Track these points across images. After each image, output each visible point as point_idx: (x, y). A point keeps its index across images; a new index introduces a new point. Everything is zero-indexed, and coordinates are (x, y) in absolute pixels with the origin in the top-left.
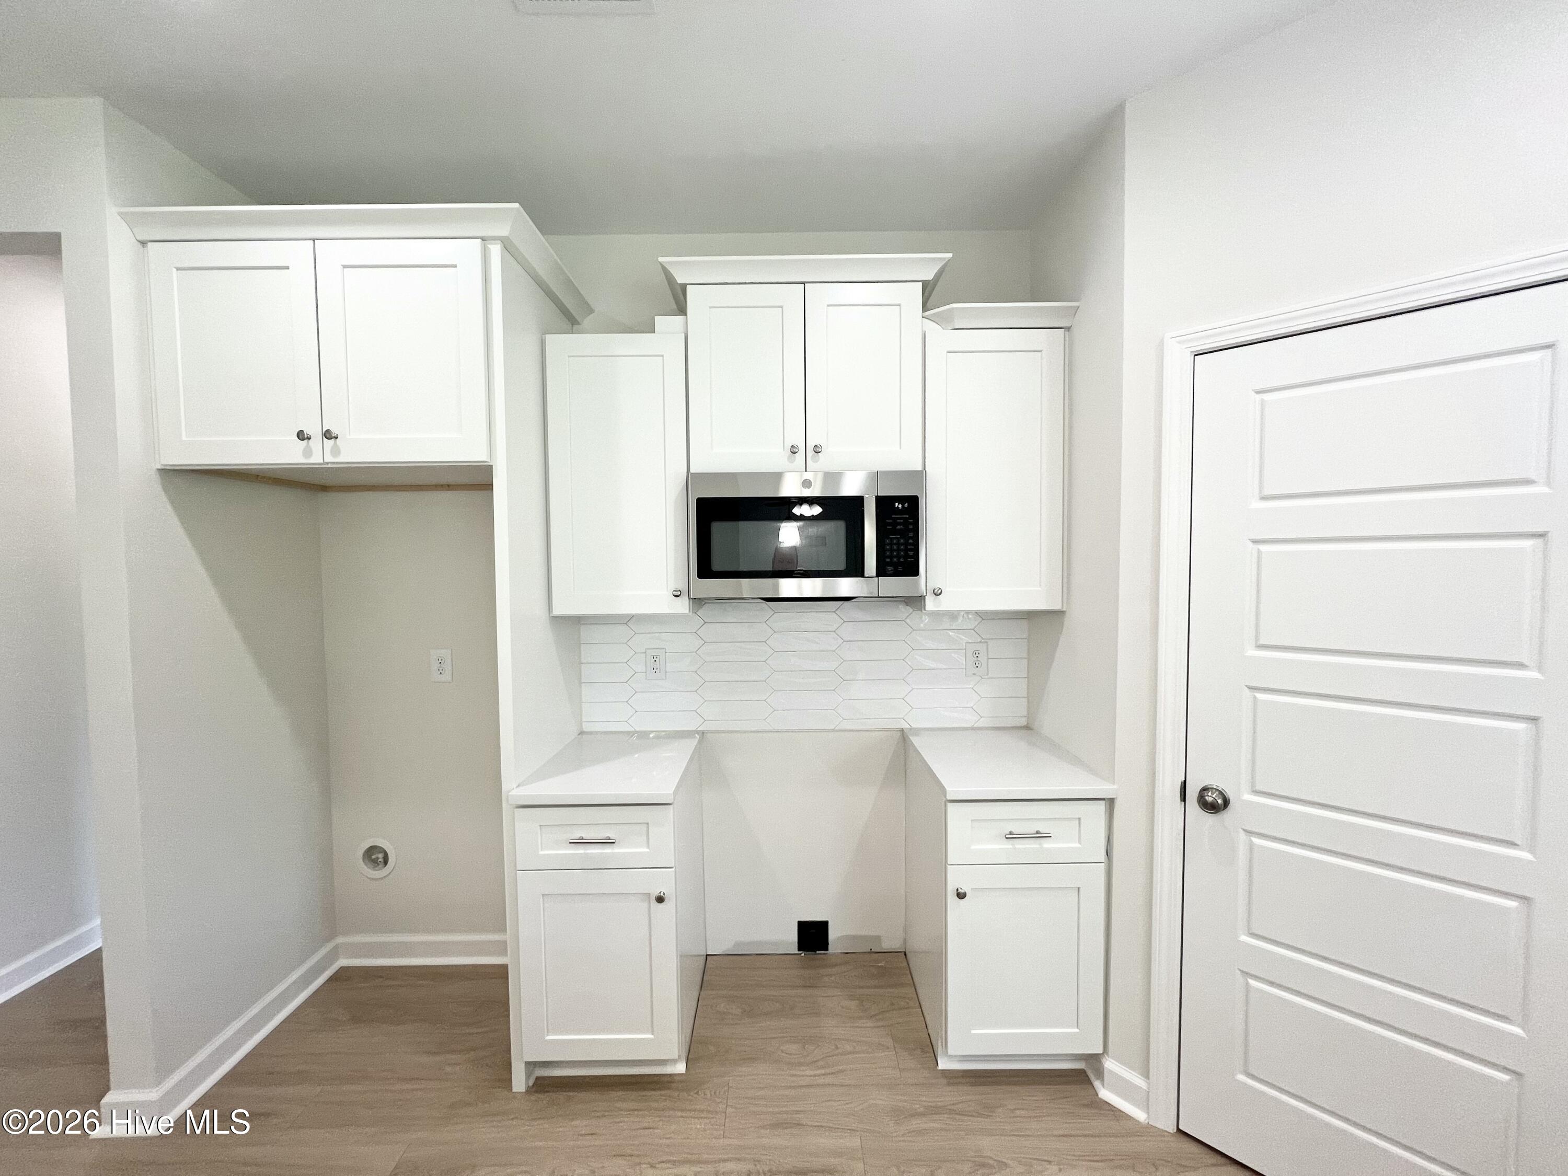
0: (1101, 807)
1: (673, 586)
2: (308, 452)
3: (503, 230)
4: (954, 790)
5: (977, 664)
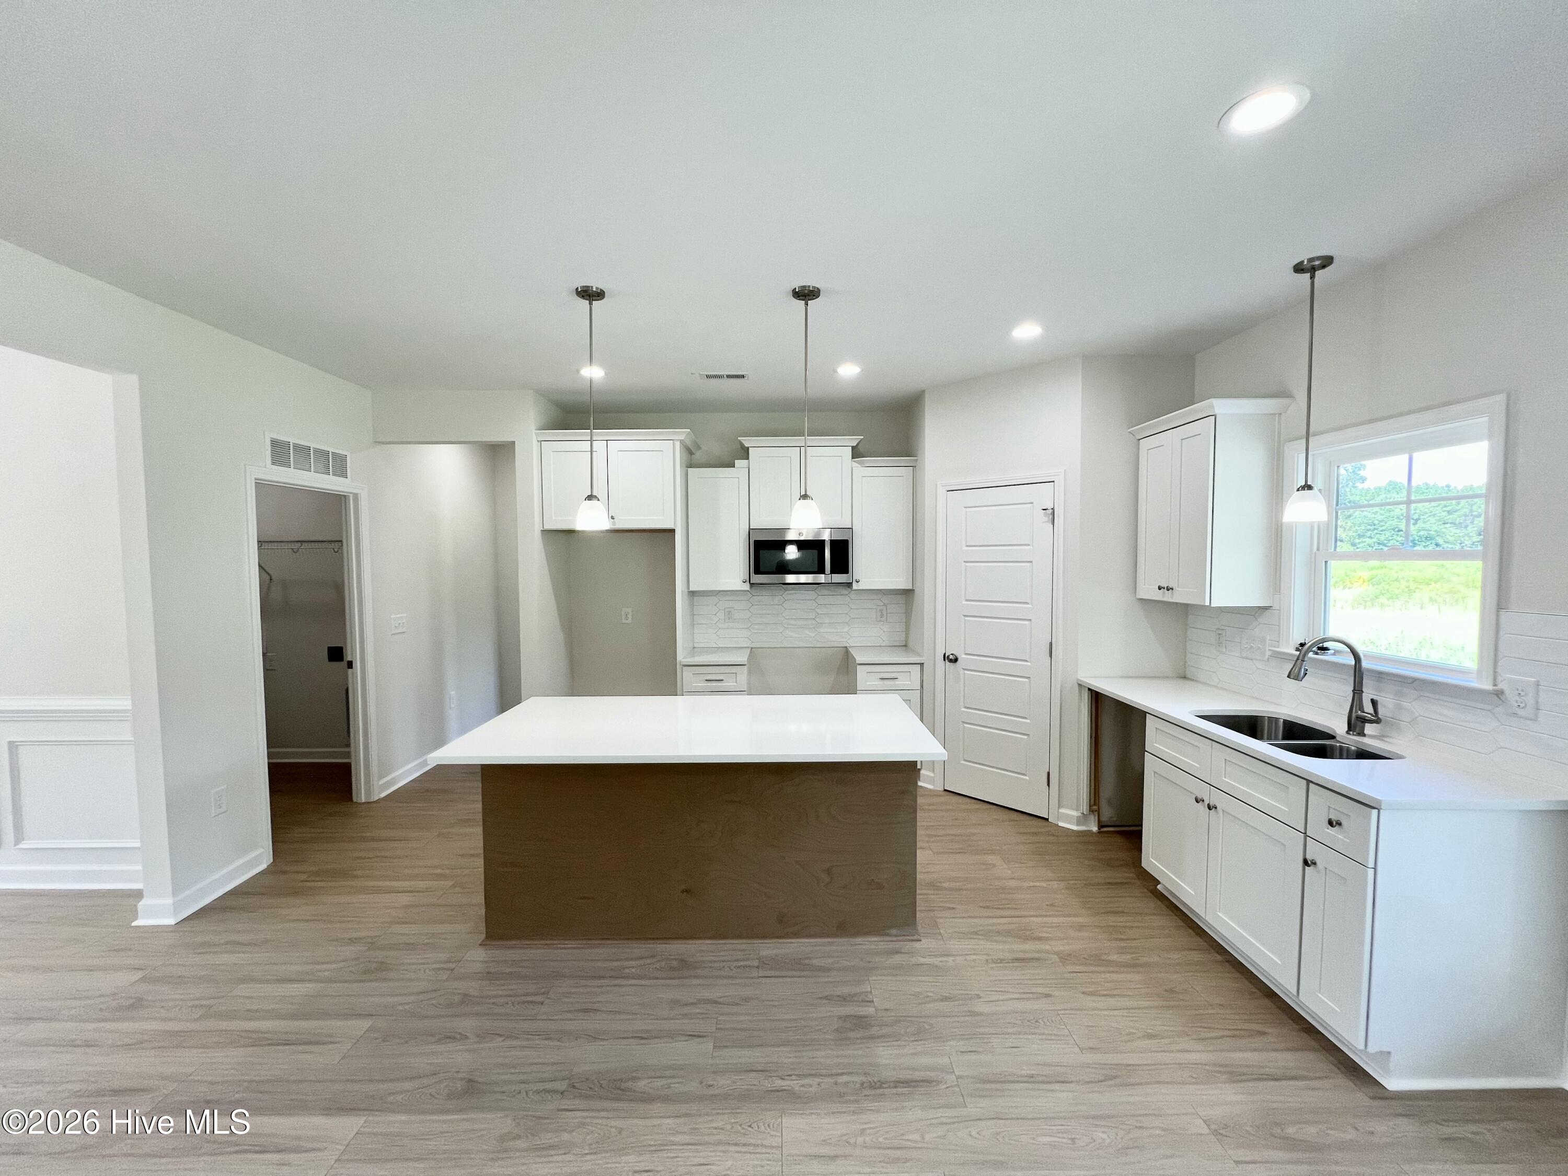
0: (919, 665)
1: (742, 578)
3: (682, 437)
4: (859, 659)
5: (882, 616)
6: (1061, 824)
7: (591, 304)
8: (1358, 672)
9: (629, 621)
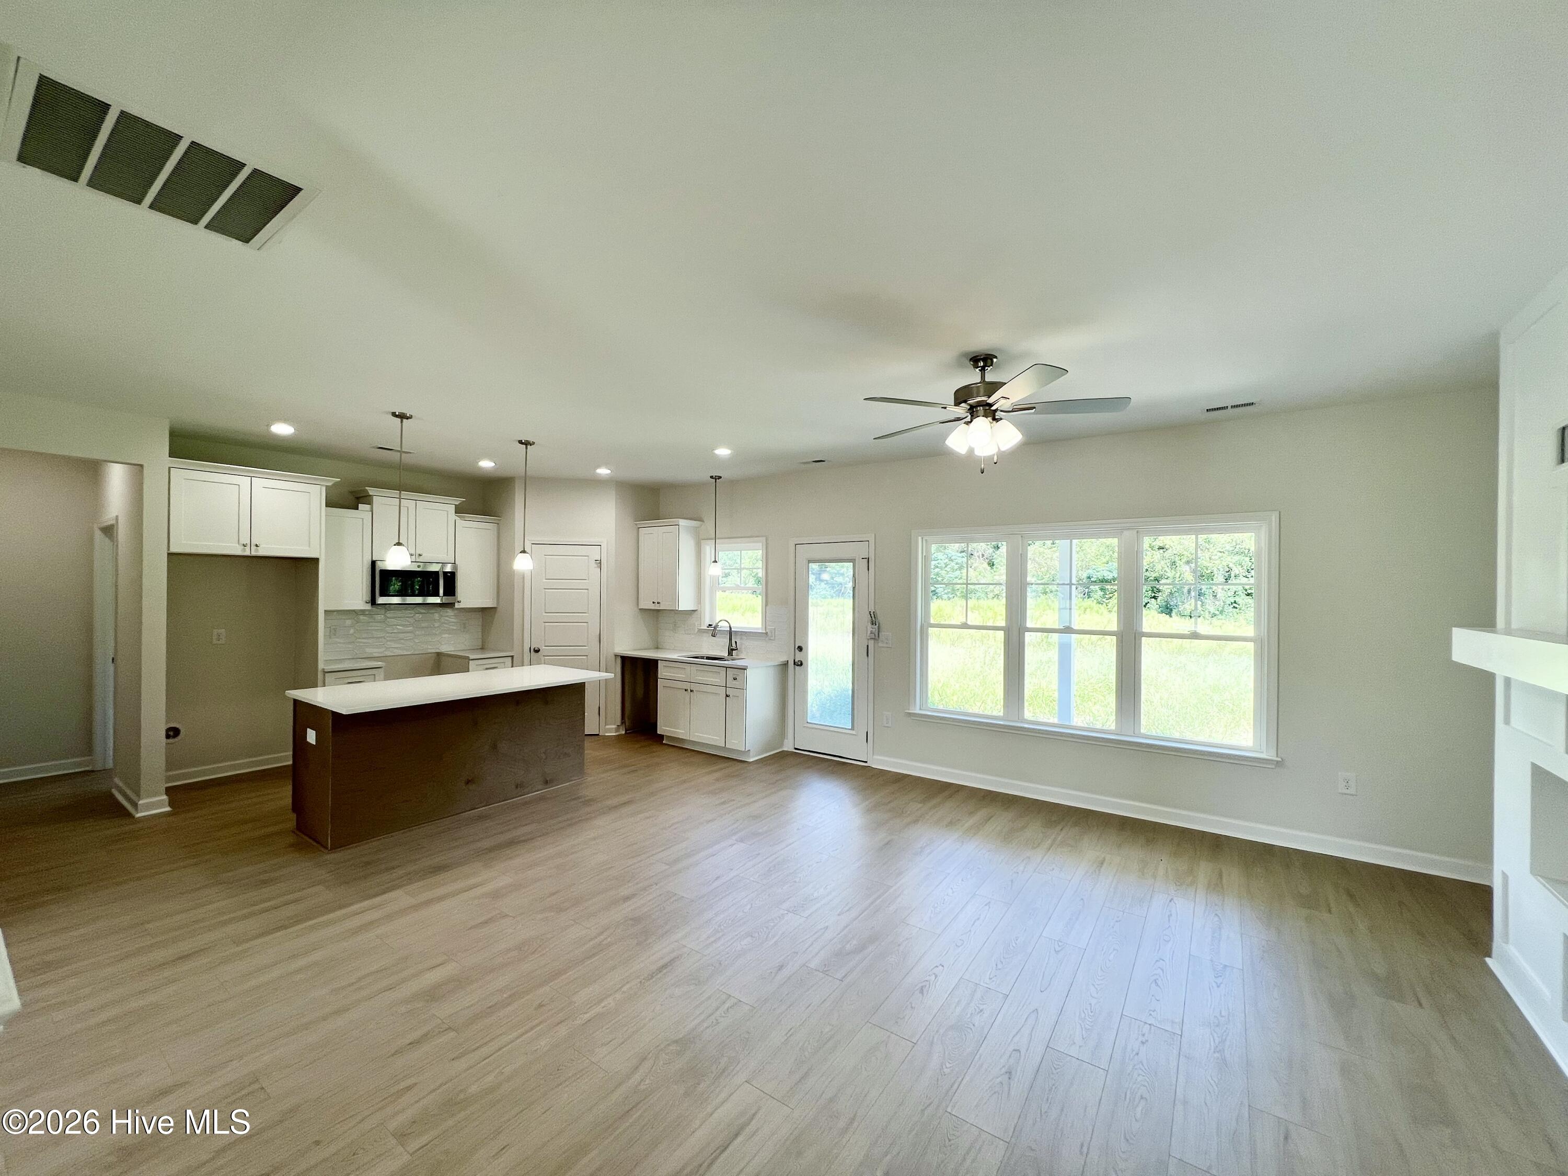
0: (510, 658)
1: (364, 600)
2: (244, 550)
4: (470, 656)
5: (465, 628)
6: (607, 734)
7: (402, 422)
8: (730, 632)
9: (222, 641)
